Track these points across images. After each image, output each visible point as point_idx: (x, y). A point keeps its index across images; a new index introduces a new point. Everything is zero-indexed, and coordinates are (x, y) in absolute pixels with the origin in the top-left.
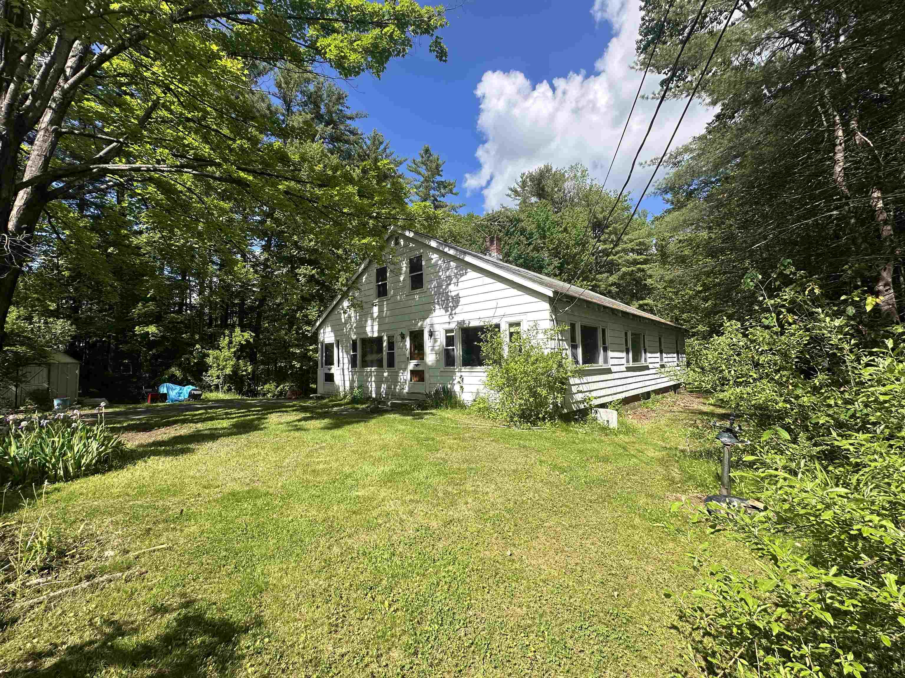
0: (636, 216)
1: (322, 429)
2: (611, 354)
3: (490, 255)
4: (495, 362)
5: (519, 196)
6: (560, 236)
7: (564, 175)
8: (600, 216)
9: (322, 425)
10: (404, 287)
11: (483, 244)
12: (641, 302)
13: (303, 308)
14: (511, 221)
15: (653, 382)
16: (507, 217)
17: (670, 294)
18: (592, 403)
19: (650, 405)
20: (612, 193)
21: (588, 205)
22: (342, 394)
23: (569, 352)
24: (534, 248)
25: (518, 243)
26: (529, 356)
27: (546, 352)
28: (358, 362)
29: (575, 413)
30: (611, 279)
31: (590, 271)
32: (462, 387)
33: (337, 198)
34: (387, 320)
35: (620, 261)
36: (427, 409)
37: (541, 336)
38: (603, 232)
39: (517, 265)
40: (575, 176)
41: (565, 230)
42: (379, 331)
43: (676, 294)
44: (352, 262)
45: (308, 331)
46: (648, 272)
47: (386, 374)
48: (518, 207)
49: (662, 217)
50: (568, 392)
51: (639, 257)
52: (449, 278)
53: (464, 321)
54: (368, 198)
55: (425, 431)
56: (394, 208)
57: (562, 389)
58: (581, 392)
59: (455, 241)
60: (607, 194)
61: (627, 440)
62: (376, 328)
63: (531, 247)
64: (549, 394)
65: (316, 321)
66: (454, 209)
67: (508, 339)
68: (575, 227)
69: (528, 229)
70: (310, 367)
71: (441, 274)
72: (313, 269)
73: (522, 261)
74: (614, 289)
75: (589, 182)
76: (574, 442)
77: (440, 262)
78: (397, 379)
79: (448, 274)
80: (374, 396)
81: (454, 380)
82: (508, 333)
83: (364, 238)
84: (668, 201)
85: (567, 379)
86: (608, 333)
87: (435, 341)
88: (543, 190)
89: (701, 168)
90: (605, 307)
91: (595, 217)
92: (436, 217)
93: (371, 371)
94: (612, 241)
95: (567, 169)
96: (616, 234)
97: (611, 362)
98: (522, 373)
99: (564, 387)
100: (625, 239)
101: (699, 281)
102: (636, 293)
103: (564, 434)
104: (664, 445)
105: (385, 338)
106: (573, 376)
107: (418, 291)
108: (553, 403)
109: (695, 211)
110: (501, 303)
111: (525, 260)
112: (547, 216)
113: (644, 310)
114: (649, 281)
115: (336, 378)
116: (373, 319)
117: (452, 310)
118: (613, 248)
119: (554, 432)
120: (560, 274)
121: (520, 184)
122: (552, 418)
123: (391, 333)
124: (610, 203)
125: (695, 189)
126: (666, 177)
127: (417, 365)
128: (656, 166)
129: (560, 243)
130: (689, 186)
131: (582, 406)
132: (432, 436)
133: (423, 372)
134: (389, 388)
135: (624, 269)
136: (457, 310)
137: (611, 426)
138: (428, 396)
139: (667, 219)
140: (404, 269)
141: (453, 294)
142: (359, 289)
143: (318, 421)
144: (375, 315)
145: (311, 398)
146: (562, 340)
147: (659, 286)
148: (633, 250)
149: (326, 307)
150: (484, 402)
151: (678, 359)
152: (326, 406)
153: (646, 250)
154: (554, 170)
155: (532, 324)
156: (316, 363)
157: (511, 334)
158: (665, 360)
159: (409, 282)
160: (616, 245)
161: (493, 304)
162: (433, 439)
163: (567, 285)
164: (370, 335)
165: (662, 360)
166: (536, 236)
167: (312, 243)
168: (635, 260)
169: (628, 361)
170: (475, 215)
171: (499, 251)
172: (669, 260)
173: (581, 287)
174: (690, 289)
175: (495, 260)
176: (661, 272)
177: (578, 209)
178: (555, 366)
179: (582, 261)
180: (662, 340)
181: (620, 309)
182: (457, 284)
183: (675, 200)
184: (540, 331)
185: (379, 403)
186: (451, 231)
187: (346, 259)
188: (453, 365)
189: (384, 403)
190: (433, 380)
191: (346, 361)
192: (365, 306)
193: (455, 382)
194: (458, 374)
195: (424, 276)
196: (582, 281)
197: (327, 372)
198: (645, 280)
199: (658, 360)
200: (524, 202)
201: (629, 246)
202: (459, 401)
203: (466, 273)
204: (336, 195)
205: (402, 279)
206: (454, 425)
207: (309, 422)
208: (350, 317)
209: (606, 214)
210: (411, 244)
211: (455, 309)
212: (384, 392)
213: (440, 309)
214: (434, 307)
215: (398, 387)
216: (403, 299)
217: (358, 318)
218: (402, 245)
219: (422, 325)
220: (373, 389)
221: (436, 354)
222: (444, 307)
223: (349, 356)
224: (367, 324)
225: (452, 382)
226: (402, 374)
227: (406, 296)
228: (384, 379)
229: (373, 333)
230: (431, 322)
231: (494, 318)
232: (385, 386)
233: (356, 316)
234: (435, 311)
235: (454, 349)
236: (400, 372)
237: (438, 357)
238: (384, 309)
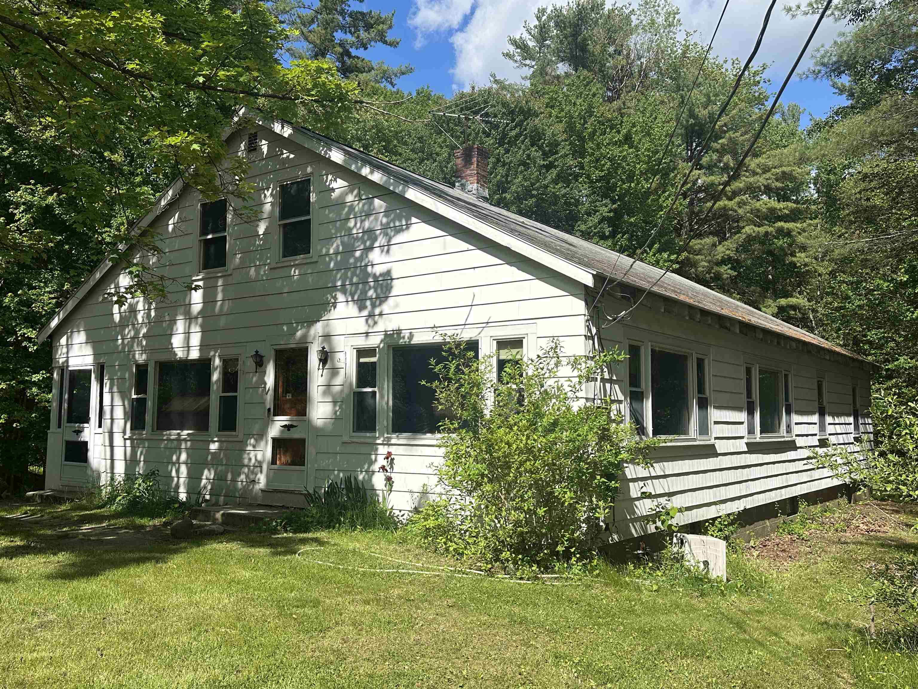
0: (776, 118)
1: (50, 577)
2: (715, 414)
3: (463, 187)
4: (465, 425)
5: (532, 58)
6: (616, 151)
7: (628, 18)
8: (703, 113)
9: (51, 569)
10: (264, 249)
11: (448, 161)
12: (783, 302)
13: (20, 284)
14: (512, 112)
15: (804, 477)
16: (505, 104)
17: (844, 287)
18: (674, 522)
19: (797, 527)
20: (728, 66)
21: (679, 88)
22: (105, 492)
23: (625, 408)
24: (558, 175)
25: (524, 164)
26: (540, 415)
27: (576, 406)
28: (149, 418)
29: (637, 542)
30: (722, 251)
31: (678, 231)
32: (389, 479)
33: (112, 37)
34: (222, 322)
35: (740, 211)
36: (306, 530)
37: (565, 371)
38: (707, 148)
39: (520, 213)
40: (653, 22)
41: (628, 138)
42: (203, 346)
43: (855, 286)
44: (145, 183)
45: (29, 339)
46: (801, 239)
47: (214, 447)
48: (528, 83)
49: (828, 124)
50: (621, 497)
51: (782, 205)
52: (370, 233)
53: (399, 332)
54: (187, 41)
55: (299, 584)
56: (248, 69)
57: (608, 488)
58: (649, 496)
59: (388, 149)
60: (719, 67)
61: (746, 607)
62: (196, 339)
63: (554, 173)
64: (579, 500)
65: (51, 315)
66: (387, 77)
67: (494, 376)
68: (649, 134)
69: (549, 133)
70: (32, 424)
71: (351, 224)
72: (50, 193)
73: (532, 201)
74: (726, 271)
75: (680, 37)
76: (631, 611)
77: (350, 198)
78: (241, 458)
79: (367, 224)
80: (183, 497)
81: (371, 463)
82: (494, 362)
83: (172, 133)
84: (842, 91)
85: (619, 466)
86: (709, 370)
87: (334, 372)
88: (583, 48)
89: (909, 26)
90: (705, 313)
91: (692, 114)
92: (342, 98)
93: (179, 440)
94: (726, 168)
95: (635, 6)
96: (734, 154)
97: (717, 431)
98: (521, 452)
99: (613, 484)
100: (753, 166)
101: (901, 261)
102: (774, 282)
103: (610, 591)
104: (822, 617)
105: (217, 362)
106: (632, 461)
107: (300, 258)
108: (588, 520)
109: (896, 116)
110: (483, 295)
111: (540, 200)
112: (590, 106)
113: (788, 320)
114: (801, 258)
115: (91, 455)
116: (190, 319)
117: (374, 306)
118: (726, 184)
119: (588, 586)
120: (613, 235)
121: (535, 32)
122: (585, 555)
123: (231, 352)
124: (723, 86)
125: (896, 70)
126: (839, 40)
127: (288, 427)
128: (818, 16)
129: (615, 166)
130: (886, 61)
131: (651, 529)
132: (315, 595)
133: (302, 442)
134: (220, 478)
135: (748, 229)
136: (386, 308)
137: (713, 575)
138: (311, 498)
139: (838, 128)
140: (268, 207)
141: (378, 270)
142: (155, 249)
143: (41, 559)
144: (196, 308)
145: (29, 501)
146: (611, 381)
147: (821, 270)
148: (768, 190)
149: (77, 285)
150: (437, 514)
151: (857, 428)
152: (64, 520)
153: (796, 190)
154: (608, 6)
155: (546, 344)
156: (46, 413)
157: (501, 364)
158: (830, 429)
159: (277, 238)
160: (735, 177)
161: (465, 297)
162: (316, 603)
163: (625, 260)
164: (180, 354)
165: (822, 428)
166: (564, 149)
167: (50, 133)
168: (772, 210)
169: (751, 431)
170: (435, 93)
171: (482, 179)
172: (842, 213)
173: (656, 264)
174: (884, 277)
175: (472, 199)
176: (826, 240)
177: (656, 95)
178: (593, 440)
179: (661, 208)
180: (825, 385)
181: (738, 316)
182: (387, 248)
183: (857, 89)
184: (564, 361)
185: (195, 514)
186: (379, 128)
187: (132, 174)
188: (373, 429)
189: (207, 515)
190: (325, 462)
191: (119, 413)
192: (170, 287)
193: (376, 467)
194: (383, 450)
195: (314, 226)
196: (660, 251)
197: (72, 438)
198: (793, 254)
199: (815, 429)
200: (542, 72)
201: (761, 180)
202: (383, 512)
203: (408, 226)
204: (110, 30)
205: (262, 229)
206: (366, 569)
207: (20, 560)
208: (133, 310)
209: (716, 108)
210: (285, 151)
211: (380, 304)
212: (209, 487)
213: (347, 301)
214: (335, 298)
215: (243, 477)
216: (262, 276)
217: (153, 313)
218: (265, 153)
219: (305, 336)
220: (182, 480)
221: (335, 402)
222: (356, 298)
223: (126, 403)
224: (175, 329)
225: (369, 467)
226: (254, 446)
227: (271, 269)
228: (210, 457)
229: (188, 351)
230: (326, 331)
231: (467, 326)
232: (210, 474)
233: (149, 309)
234: (335, 307)
235: (374, 393)
236: (248, 442)
237: (337, 408)
238: (216, 295)
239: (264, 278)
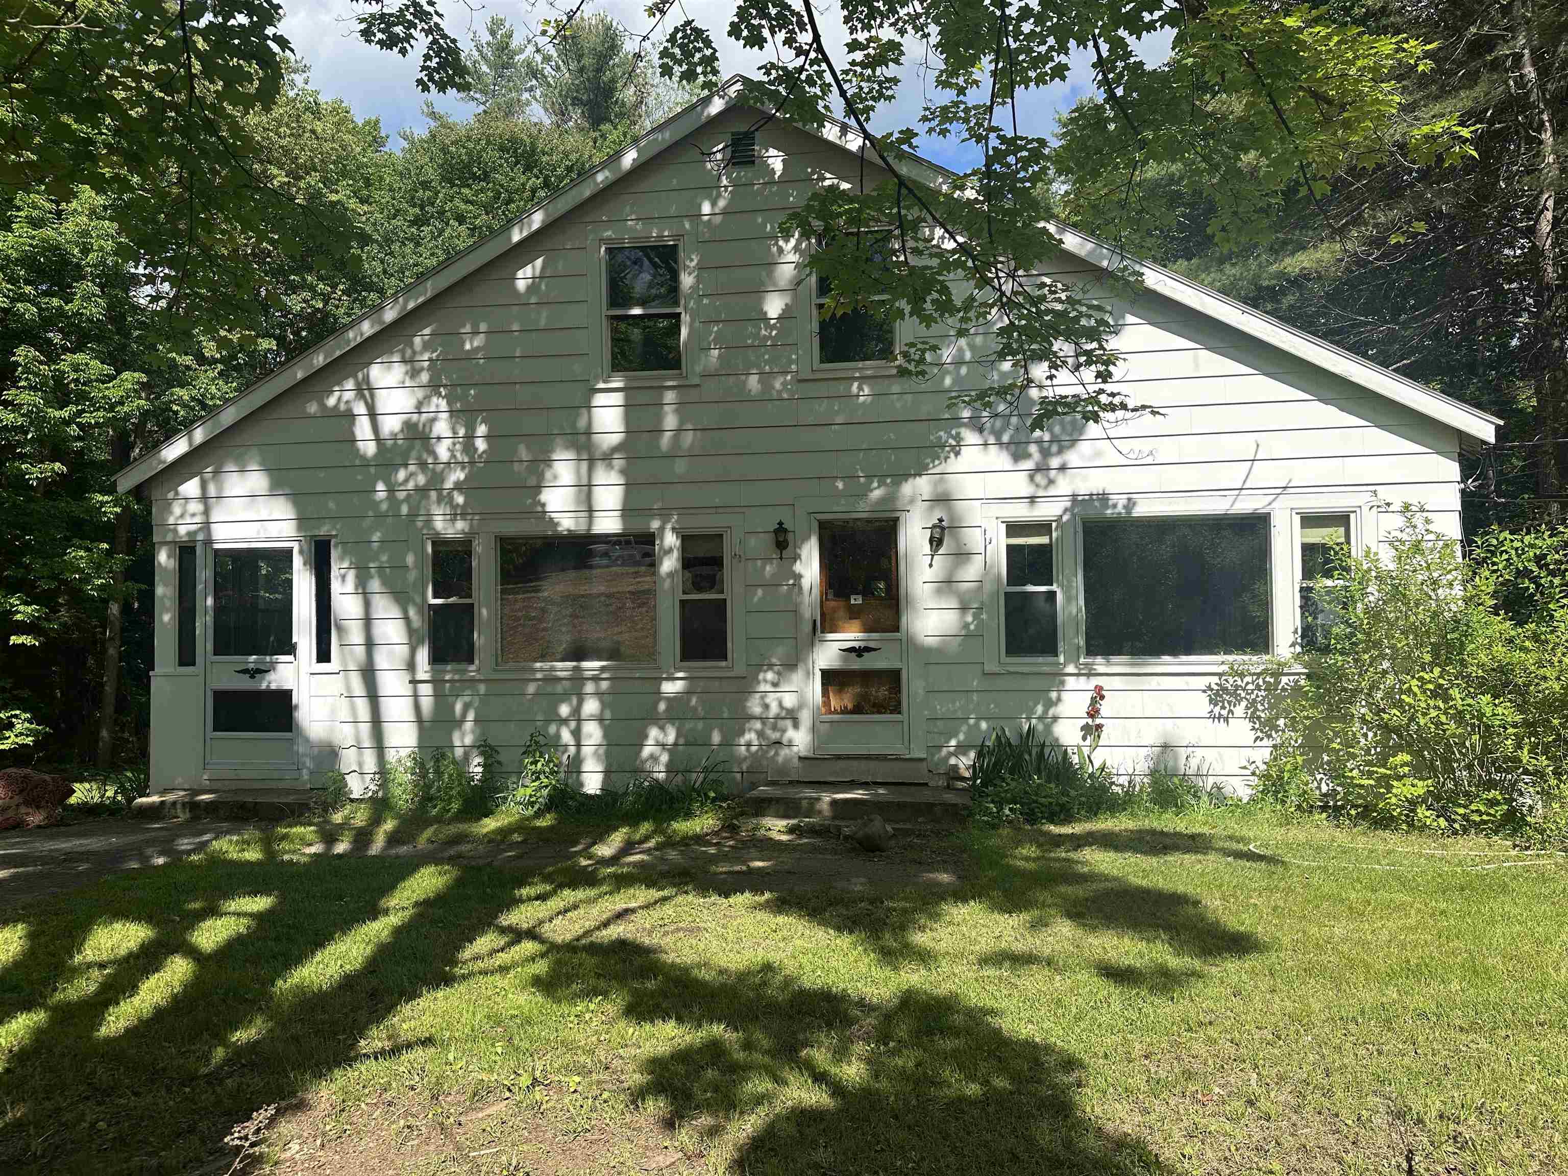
10: (784, 344)
28: (481, 640)
32: (1092, 727)
34: (678, 467)
42: (627, 512)
47: (673, 688)
53: (1103, 497)
62: (609, 498)
67: (1296, 567)
78: (744, 706)
80: (593, 780)
81: (1051, 704)
82: (1296, 546)
87: (959, 559)
93: (574, 677)
105: (670, 539)
107: (868, 367)
110: (1275, 445)
115: (306, 715)
116: (590, 459)
117: (1046, 453)
123: (702, 523)
127: (858, 652)
133: (893, 677)
134: (691, 741)
136: (1073, 457)
140: (787, 271)
144: (607, 441)
155: (1393, 521)
157: (1312, 551)
161: (1243, 446)
164: (566, 523)
184: (1427, 549)
188: (1051, 651)
190: (946, 707)
191: (391, 632)
193: (1061, 711)
194: (1077, 683)
197: (235, 684)
202: (1081, 779)
205: (774, 306)
210: (828, 175)
211: (1060, 452)
212: (664, 758)
213: (986, 444)
214: (958, 438)
215: (750, 736)
216: (779, 392)
217: (481, 445)
218: (778, 174)
219: (890, 498)
220: (587, 751)
221: (964, 609)
222: (1005, 438)
223: (412, 612)
224: (548, 475)
225: (1046, 711)
226: (775, 685)
227: (800, 381)
228: (662, 706)
229: (591, 518)
230: (940, 489)
231: (1244, 492)
232: (666, 735)
233: (470, 437)
234: (957, 454)
235: (1052, 595)
236: (761, 676)
237: (969, 619)
238: (660, 418)
239: (785, 396)
